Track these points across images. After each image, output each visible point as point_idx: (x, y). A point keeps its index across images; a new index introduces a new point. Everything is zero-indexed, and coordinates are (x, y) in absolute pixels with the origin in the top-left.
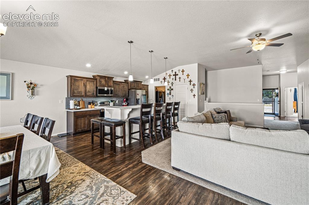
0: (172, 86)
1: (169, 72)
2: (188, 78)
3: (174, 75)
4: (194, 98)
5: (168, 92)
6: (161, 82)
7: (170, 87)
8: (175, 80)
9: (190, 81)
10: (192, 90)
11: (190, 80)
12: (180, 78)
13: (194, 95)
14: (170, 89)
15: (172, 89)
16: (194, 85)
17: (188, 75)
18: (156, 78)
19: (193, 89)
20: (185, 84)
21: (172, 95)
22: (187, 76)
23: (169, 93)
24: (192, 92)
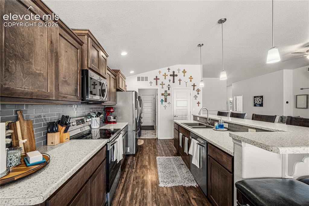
0: (169, 90)
1: (164, 70)
2: (191, 81)
3: (171, 75)
4: (198, 106)
5: (163, 97)
6: (151, 83)
7: (166, 91)
8: (174, 82)
9: (194, 86)
10: (196, 97)
11: (194, 84)
12: (180, 80)
13: (198, 103)
14: (166, 94)
15: (169, 95)
16: (198, 90)
17: (191, 78)
18: (141, 75)
19: (197, 95)
20: (186, 88)
21: (168, 102)
22: (189, 78)
23: (164, 100)
24: (196, 99)
